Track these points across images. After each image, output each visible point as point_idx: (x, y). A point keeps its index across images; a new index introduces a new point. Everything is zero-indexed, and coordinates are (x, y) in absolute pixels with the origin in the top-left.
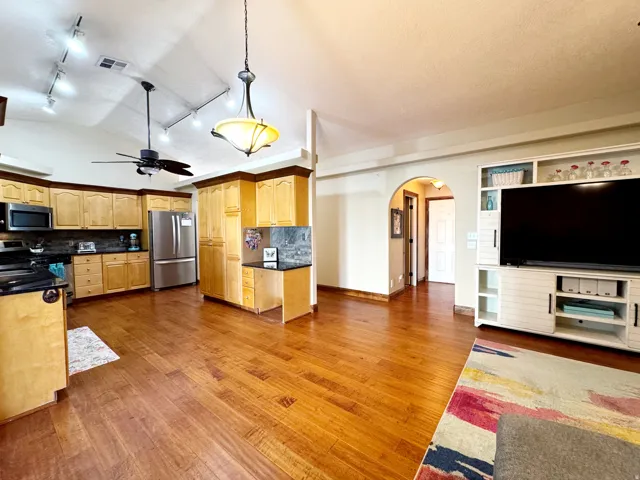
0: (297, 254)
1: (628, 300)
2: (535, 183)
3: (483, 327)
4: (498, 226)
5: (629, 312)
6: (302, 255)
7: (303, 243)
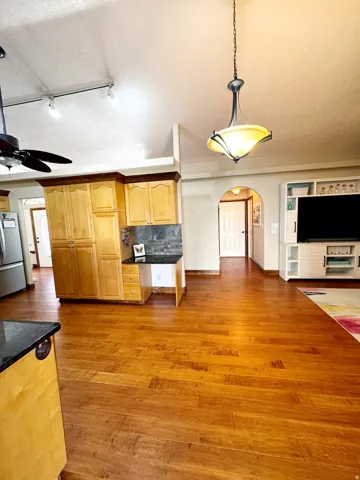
0: (167, 248)
1: (356, 254)
2: (315, 195)
3: (290, 280)
4: (296, 220)
5: (356, 261)
6: (172, 247)
7: (174, 238)
